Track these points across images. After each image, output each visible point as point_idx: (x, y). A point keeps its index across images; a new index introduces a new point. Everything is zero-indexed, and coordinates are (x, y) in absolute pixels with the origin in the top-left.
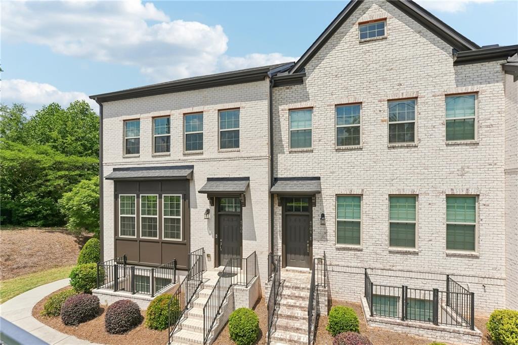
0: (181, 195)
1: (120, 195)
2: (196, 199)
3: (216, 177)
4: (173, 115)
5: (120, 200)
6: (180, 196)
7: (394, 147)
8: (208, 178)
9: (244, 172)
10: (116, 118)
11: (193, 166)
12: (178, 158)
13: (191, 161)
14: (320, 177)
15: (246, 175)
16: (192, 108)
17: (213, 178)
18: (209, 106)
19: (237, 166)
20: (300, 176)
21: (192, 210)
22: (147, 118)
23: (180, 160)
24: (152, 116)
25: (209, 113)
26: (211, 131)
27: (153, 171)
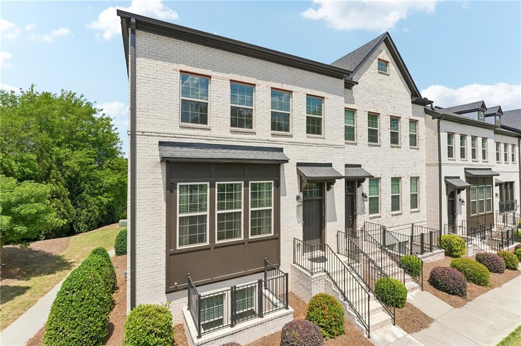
0: (273, 182)
1: (178, 184)
2: (285, 186)
3: (305, 162)
4: (259, 85)
5: (178, 191)
6: (271, 183)
7: (393, 147)
8: (297, 163)
9: (328, 159)
10: (166, 64)
11: (282, 148)
12: (266, 138)
13: (280, 142)
14: (361, 165)
15: (330, 162)
16: (281, 84)
17: (302, 163)
18: (298, 88)
19: (322, 152)
20: (350, 163)
21: (281, 197)
22: (223, 79)
23: (268, 140)
24: (231, 79)
25: (299, 94)
26: (300, 114)
27: (234, 151)
